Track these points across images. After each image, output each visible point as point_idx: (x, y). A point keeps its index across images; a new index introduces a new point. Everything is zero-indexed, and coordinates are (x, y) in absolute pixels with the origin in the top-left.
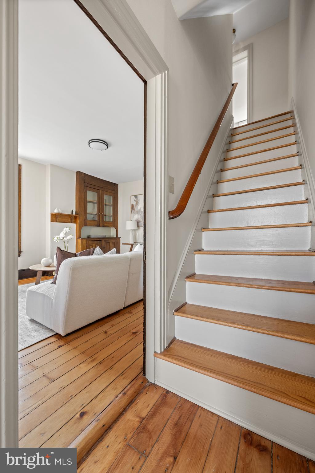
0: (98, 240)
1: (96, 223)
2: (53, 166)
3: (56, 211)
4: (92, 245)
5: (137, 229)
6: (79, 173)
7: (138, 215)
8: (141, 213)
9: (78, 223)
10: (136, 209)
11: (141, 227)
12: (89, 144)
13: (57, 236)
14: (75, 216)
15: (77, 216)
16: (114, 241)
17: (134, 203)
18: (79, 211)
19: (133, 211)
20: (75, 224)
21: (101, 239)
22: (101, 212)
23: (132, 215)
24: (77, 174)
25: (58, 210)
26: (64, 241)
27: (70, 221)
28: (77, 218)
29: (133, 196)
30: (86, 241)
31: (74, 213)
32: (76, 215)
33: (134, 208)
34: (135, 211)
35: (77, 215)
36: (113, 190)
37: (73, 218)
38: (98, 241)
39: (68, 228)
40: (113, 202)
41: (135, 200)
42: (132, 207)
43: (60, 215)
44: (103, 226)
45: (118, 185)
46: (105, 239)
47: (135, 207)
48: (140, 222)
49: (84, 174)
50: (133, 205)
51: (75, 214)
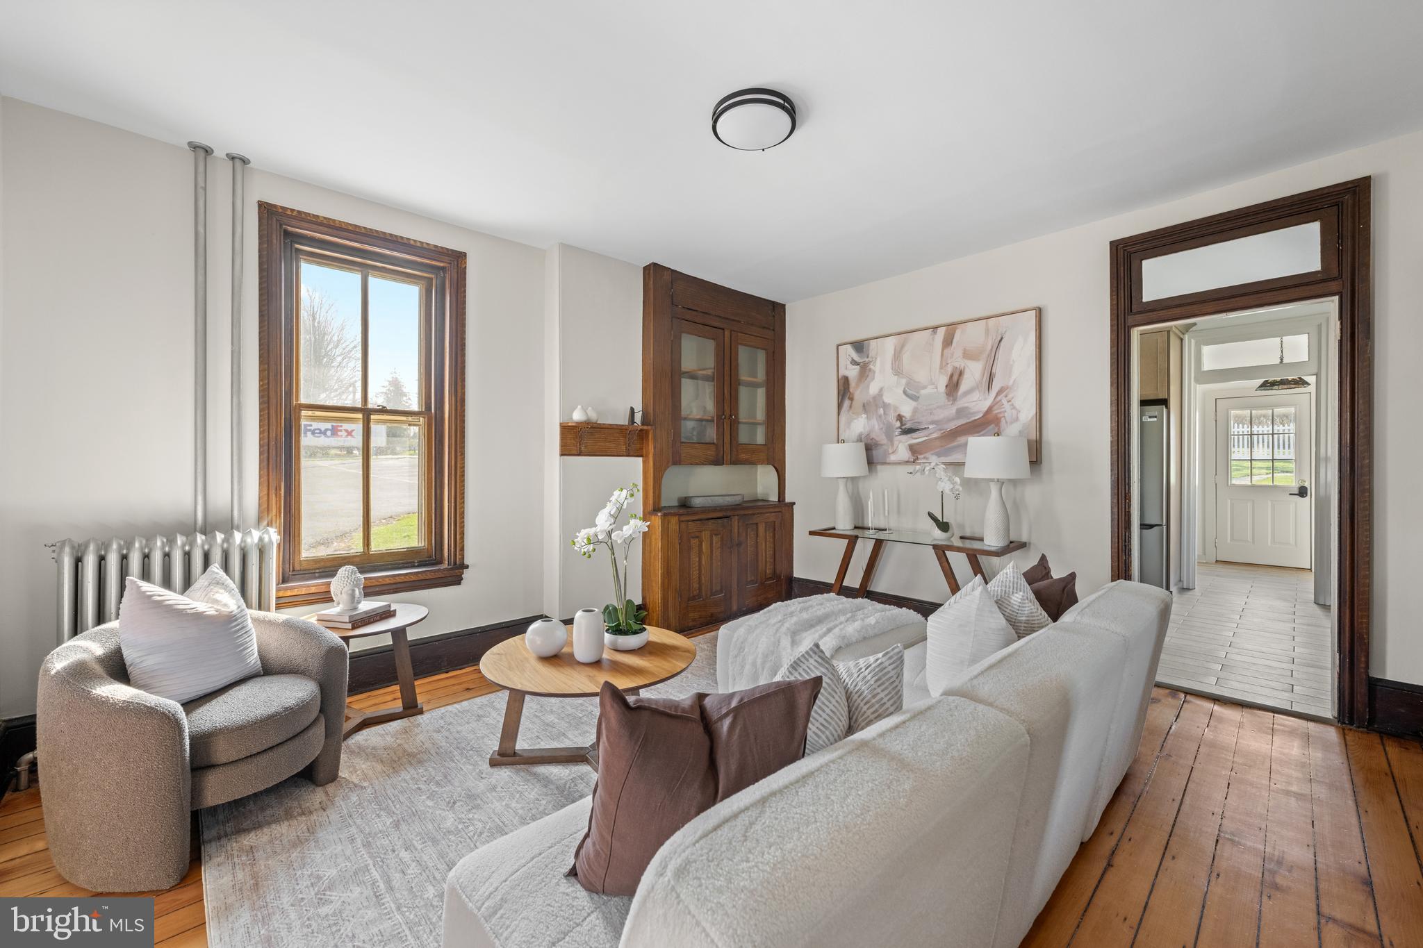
0: (720, 514)
1: (711, 452)
2: (570, 251)
3: (578, 416)
4: (697, 537)
5: (868, 474)
6: (654, 273)
7: (868, 418)
8: (881, 411)
9: (651, 456)
10: (859, 395)
11: (879, 467)
12: (715, 122)
13: (583, 534)
14: (641, 430)
15: (647, 431)
16: (772, 517)
17: (852, 372)
18: (654, 410)
19: (847, 403)
20: (641, 459)
21: (728, 514)
22: (727, 413)
23: (843, 419)
24: (649, 273)
25: (585, 410)
26: (612, 549)
27: (624, 448)
28: (648, 437)
29: (849, 346)
30: (680, 522)
31: (638, 418)
32: (645, 427)
33: (851, 390)
34: (854, 403)
35: (649, 427)
36: (769, 329)
37: (635, 438)
38: (720, 521)
39: (625, 491)
40: (768, 373)
41: (857, 358)
42: (844, 389)
43: (592, 427)
44: (735, 462)
45: (783, 306)
46: (742, 512)
47: (857, 386)
48: (877, 445)
49: (673, 271)
50: (846, 379)
51: (643, 423)
